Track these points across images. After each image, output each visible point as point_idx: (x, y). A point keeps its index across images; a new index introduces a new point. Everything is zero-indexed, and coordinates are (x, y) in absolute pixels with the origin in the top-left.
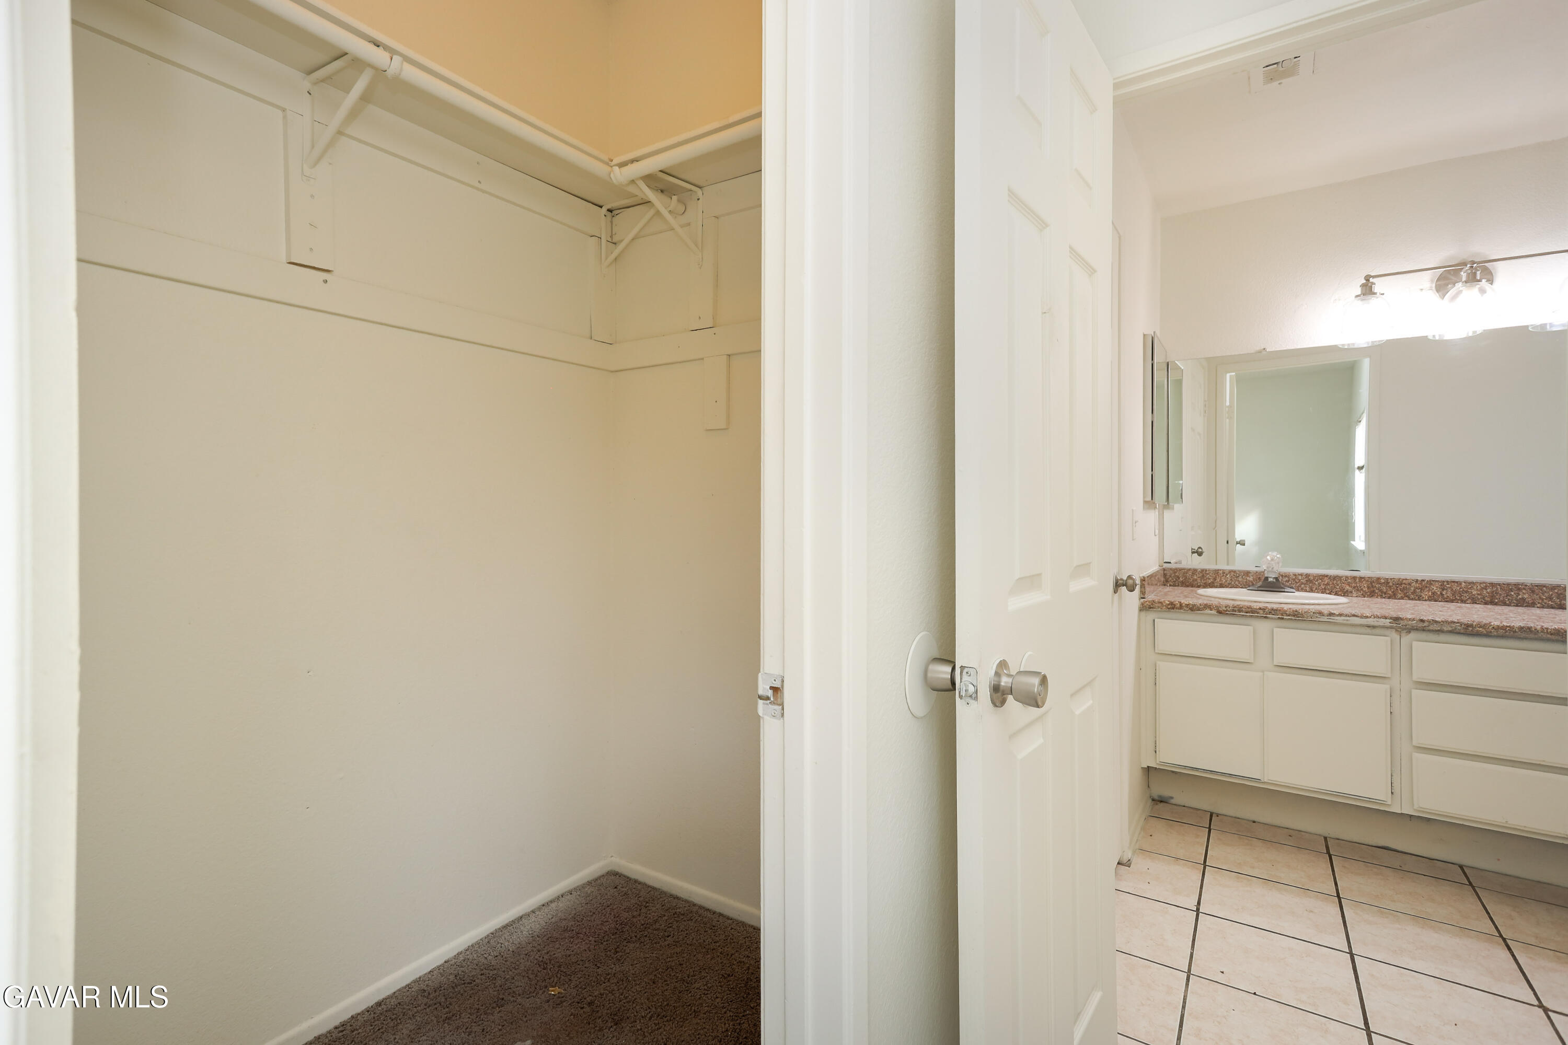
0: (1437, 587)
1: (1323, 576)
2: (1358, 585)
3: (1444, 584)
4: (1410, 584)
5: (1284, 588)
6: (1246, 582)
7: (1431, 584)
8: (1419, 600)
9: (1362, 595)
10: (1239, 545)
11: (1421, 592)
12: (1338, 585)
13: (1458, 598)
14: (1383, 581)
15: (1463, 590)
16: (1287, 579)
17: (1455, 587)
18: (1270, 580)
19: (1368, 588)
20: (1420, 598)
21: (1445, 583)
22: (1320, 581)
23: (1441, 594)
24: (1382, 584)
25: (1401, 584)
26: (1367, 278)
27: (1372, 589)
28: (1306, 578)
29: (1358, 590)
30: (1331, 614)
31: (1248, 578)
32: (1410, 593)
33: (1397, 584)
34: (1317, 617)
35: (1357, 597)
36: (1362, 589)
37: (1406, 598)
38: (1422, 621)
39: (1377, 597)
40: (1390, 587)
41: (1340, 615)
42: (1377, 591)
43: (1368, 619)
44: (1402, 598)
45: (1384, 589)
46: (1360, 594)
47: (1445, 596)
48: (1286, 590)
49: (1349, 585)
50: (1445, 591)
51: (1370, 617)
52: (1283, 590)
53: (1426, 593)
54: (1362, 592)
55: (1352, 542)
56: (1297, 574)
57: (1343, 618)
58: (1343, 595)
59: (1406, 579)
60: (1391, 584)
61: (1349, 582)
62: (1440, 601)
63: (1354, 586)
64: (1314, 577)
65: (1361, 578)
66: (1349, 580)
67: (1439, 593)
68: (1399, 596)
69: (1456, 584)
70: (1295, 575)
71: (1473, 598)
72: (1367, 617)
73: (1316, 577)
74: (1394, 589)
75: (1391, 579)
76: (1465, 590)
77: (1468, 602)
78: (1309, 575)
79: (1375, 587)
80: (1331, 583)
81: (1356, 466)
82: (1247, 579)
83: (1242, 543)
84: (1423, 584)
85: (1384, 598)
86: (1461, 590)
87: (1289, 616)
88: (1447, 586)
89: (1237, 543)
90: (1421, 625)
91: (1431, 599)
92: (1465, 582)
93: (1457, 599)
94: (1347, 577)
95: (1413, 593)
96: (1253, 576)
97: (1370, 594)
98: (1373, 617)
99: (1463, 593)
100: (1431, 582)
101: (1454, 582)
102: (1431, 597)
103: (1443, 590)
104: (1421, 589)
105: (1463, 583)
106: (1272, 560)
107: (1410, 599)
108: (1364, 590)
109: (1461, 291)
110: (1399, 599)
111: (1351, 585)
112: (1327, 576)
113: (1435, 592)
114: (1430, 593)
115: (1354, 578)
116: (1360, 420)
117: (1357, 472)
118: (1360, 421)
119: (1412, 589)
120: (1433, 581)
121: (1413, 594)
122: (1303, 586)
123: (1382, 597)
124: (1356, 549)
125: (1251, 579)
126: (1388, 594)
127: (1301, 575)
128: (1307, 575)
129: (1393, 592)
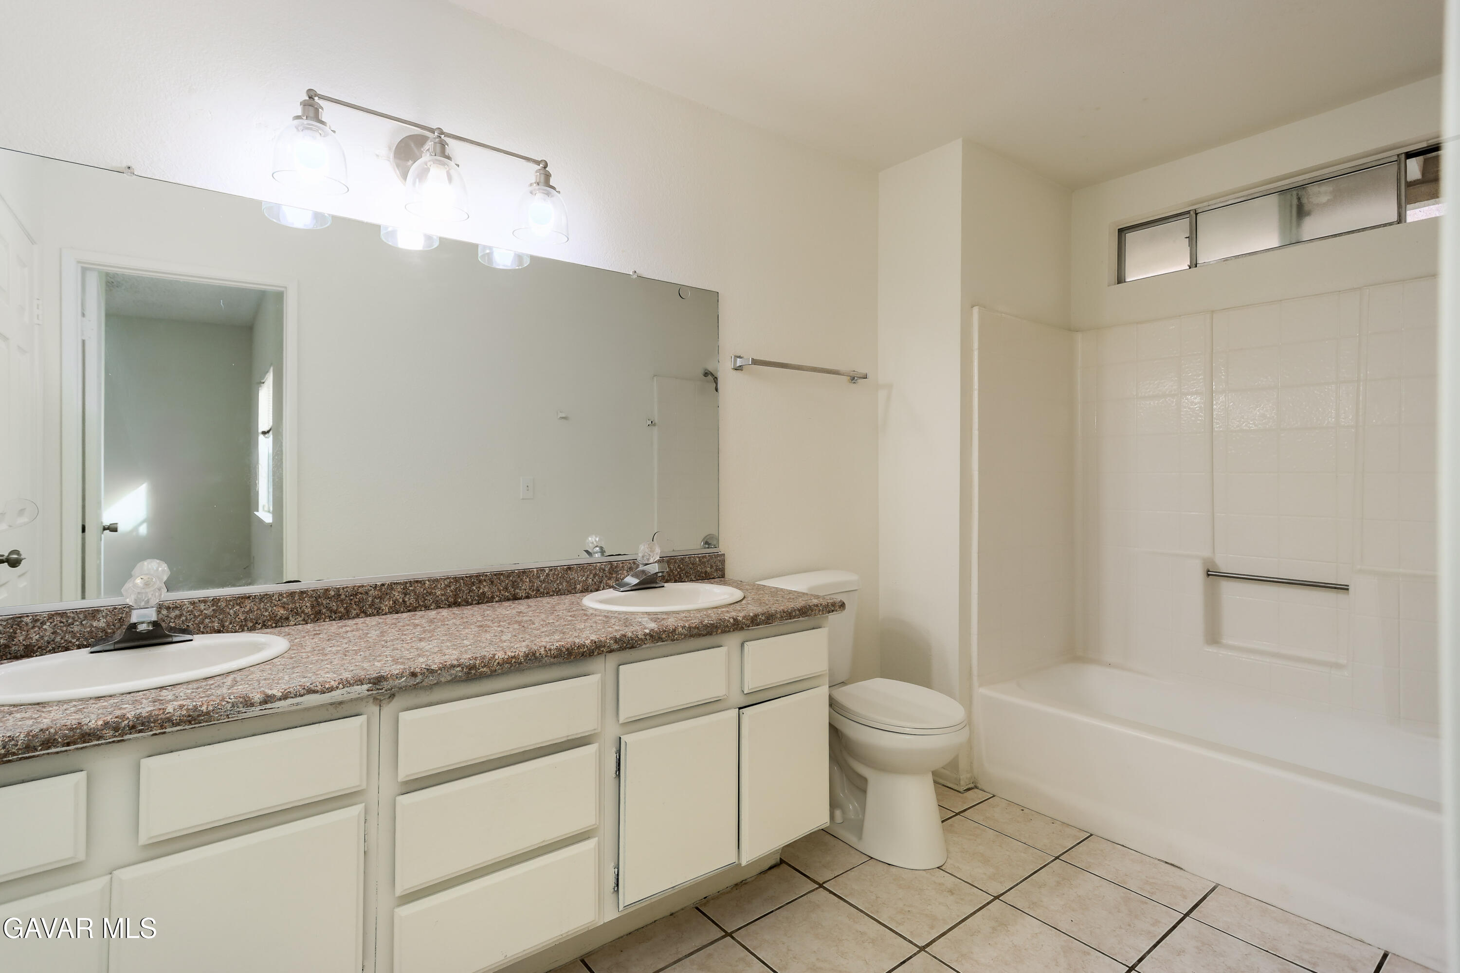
0: (399, 592)
1: (242, 598)
2: (297, 605)
3: (406, 586)
4: (367, 593)
5: (171, 636)
6: (91, 632)
7: (392, 589)
8: (378, 614)
9: (304, 620)
10: (107, 532)
11: (381, 603)
12: (266, 610)
13: (422, 604)
14: (332, 593)
15: (427, 592)
16: (177, 612)
17: (420, 590)
18: (142, 628)
19: (313, 607)
20: (379, 612)
21: (408, 585)
22: (238, 607)
23: (404, 601)
24: (331, 598)
25: (356, 595)
26: (312, 94)
27: (317, 609)
28: (213, 605)
29: (297, 614)
30: (268, 699)
31: (95, 624)
32: (367, 606)
33: (351, 595)
34: (239, 712)
35: (295, 625)
36: (303, 612)
37: (363, 615)
38: (414, 675)
39: (324, 621)
40: (342, 601)
41: (285, 697)
42: (324, 610)
43: (334, 693)
44: (357, 616)
45: (334, 605)
46: (300, 619)
47: (408, 604)
48: (175, 639)
49: (284, 607)
50: (408, 596)
51: (337, 688)
52: (170, 640)
53: (387, 603)
54: (303, 615)
55: (256, 513)
56: (196, 600)
57: (290, 701)
58: (274, 625)
59: (363, 586)
60: (343, 597)
61: (284, 603)
62: (402, 612)
63: (291, 608)
64: (228, 601)
65: (302, 593)
66: (285, 600)
67: (401, 600)
68: (354, 612)
69: (419, 585)
70: (193, 603)
71: (437, 601)
72: (331, 689)
73: (230, 601)
74: (347, 603)
75: (343, 588)
76: (429, 591)
77: (432, 607)
78: (219, 600)
79: (322, 603)
80: (256, 608)
81: (260, 430)
82: (92, 626)
83: (113, 529)
84: (383, 590)
85: (334, 620)
86: (425, 591)
87: (178, 724)
88: (410, 588)
89: (105, 529)
90: (412, 681)
91: (394, 610)
92: (429, 581)
93: (420, 605)
94: (281, 595)
95: (371, 606)
96: (105, 617)
97: (315, 617)
98: (341, 686)
99: (427, 596)
100: (392, 586)
101: (417, 582)
102: (391, 607)
103: (406, 594)
104: (381, 598)
105: (427, 582)
106: (147, 584)
107: (367, 615)
108: (306, 611)
109: (428, 170)
110: (354, 618)
111: (286, 606)
112: (249, 597)
113: (396, 599)
114: (391, 602)
115: (292, 594)
116: (263, 381)
117: (261, 437)
118: (264, 383)
119: (370, 599)
120: (394, 584)
121: (371, 608)
122: (207, 621)
123: (331, 619)
124: (260, 521)
125: (102, 624)
126: (340, 612)
127: (205, 602)
128: (216, 601)
129: (346, 609)
